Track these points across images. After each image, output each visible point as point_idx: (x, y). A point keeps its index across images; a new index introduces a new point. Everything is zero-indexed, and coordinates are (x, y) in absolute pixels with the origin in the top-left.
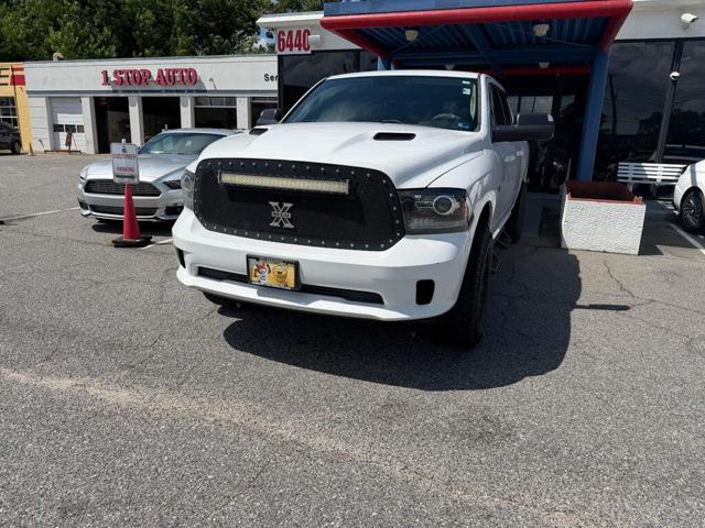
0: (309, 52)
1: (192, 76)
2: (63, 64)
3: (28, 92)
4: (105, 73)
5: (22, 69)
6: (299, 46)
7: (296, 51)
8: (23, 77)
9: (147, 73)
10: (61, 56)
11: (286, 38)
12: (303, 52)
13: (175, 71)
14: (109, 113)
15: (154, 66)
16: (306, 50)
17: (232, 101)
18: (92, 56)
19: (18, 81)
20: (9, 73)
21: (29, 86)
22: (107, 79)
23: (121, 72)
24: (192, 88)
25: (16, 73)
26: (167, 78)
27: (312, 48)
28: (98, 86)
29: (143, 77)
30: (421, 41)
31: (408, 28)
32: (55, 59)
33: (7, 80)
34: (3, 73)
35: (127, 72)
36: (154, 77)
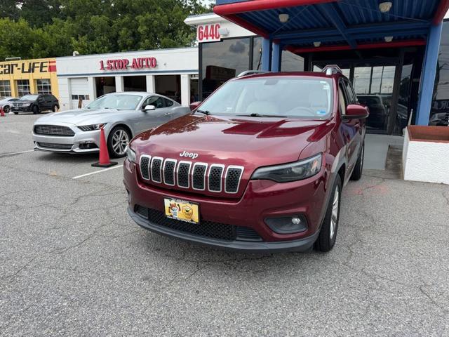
0: (219, 40)
1: (153, 63)
2: (78, 58)
3: (58, 76)
4: (102, 62)
5: (54, 62)
6: (212, 36)
7: (210, 39)
8: (55, 67)
9: (126, 62)
10: (78, 53)
12: (215, 40)
13: (143, 60)
14: (105, 87)
15: (130, 56)
16: (217, 38)
17: (178, 77)
18: (94, 52)
19: (52, 69)
20: (48, 64)
21: (58, 72)
22: (103, 68)
23: (111, 62)
24: (153, 70)
25: (51, 64)
26: (138, 64)
27: (221, 37)
28: (97, 70)
29: (123, 64)
30: (291, 21)
31: (280, 13)
32: (74, 55)
33: (47, 69)
34: (44, 65)
35: (115, 61)
36: (131, 64)
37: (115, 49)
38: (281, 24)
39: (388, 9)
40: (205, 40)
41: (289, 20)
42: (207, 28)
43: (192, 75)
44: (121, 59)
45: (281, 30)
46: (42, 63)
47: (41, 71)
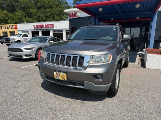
0: (77, 18)
1: (53, 26)
3: (18, 30)
4: (34, 26)
5: (17, 25)
6: (74, 16)
7: (73, 18)
8: (17, 27)
9: (43, 25)
10: (25, 22)
11: (71, 14)
12: (75, 18)
13: (49, 25)
14: (35, 34)
15: (44, 24)
16: (76, 17)
17: (62, 31)
18: (32, 22)
21: (18, 29)
22: (34, 28)
23: (38, 25)
24: (53, 28)
26: (47, 26)
27: (77, 17)
28: (32, 28)
29: (42, 26)
30: (103, 11)
31: (100, 8)
32: (24, 23)
33: (14, 28)
34: (13, 26)
35: (39, 25)
36: (44, 26)
37: (39, 21)
38: (100, 12)
39: (139, 7)
40: (71, 18)
41: (102, 10)
42: (72, 13)
43: (67, 30)
44: (41, 24)
45: (100, 14)
46: (12, 26)
47: (12, 28)
